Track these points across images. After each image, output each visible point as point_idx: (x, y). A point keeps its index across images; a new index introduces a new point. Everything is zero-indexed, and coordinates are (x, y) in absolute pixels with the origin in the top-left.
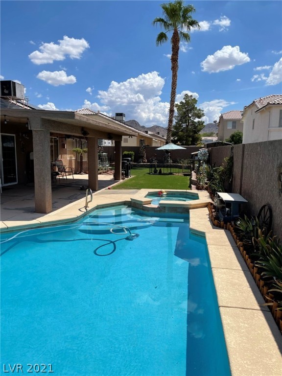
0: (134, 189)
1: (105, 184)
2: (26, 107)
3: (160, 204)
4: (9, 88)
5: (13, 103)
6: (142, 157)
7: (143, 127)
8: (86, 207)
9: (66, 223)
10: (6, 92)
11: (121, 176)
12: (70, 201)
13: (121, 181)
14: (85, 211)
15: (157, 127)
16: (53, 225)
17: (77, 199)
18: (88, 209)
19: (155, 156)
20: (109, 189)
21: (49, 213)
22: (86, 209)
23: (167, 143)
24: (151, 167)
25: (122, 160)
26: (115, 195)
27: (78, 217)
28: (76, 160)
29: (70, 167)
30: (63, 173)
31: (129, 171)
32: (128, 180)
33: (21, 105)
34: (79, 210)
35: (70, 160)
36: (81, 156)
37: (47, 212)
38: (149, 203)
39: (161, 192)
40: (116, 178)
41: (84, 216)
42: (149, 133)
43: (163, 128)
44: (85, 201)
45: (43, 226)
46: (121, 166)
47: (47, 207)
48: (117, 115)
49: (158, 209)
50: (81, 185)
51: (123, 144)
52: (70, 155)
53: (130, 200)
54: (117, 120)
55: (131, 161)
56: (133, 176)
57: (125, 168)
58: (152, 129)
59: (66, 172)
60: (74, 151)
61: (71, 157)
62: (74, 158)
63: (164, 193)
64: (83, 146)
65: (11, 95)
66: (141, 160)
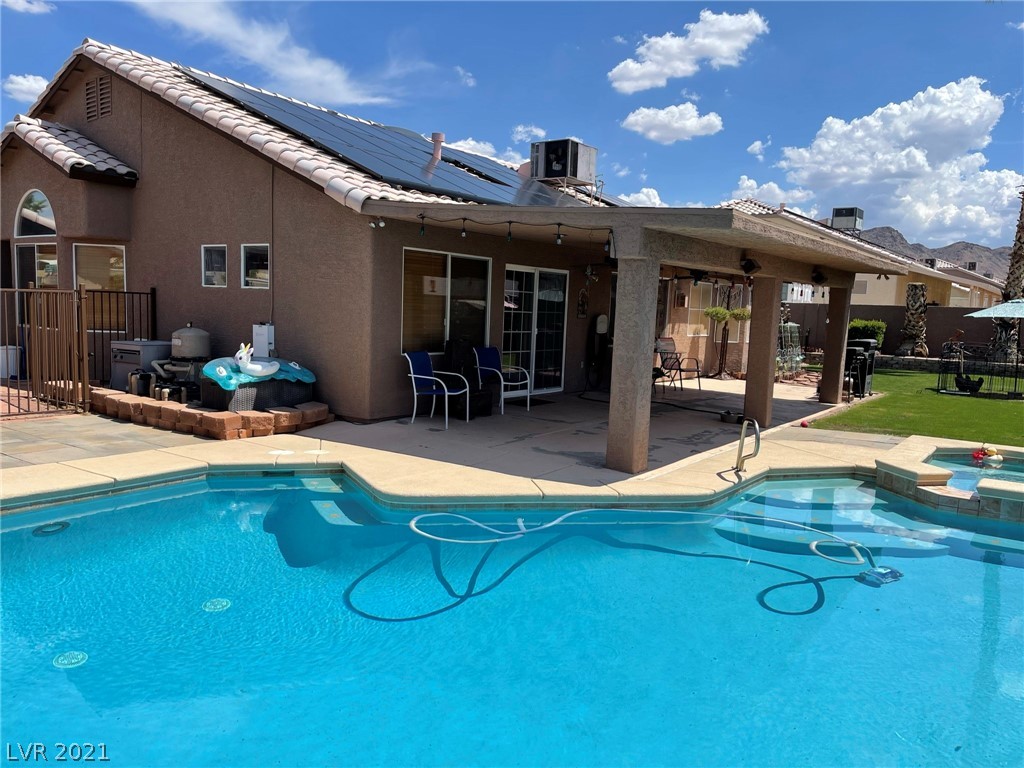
0: (885, 433)
1: (791, 411)
2: (596, 203)
3: (982, 490)
4: (562, 159)
5: (567, 194)
6: (913, 338)
7: (918, 248)
8: (738, 470)
9: (682, 505)
10: (556, 167)
11: (841, 391)
12: (693, 447)
13: (841, 406)
14: (736, 481)
15: (968, 246)
16: (650, 506)
17: (710, 444)
18: (745, 476)
19: (959, 337)
20: (803, 425)
21: (639, 473)
22: (737, 473)
23: (1006, 297)
24: (944, 369)
25: (849, 344)
26: (823, 446)
27: (716, 494)
28: (710, 339)
29: (694, 359)
30: (673, 372)
31: (868, 378)
32: (862, 406)
33: (586, 198)
34: (719, 474)
35: (694, 338)
36: (725, 328)
37: (635, 470)
38: (941, 481)
39: (984, 452)
40: (825, 395)
41: (731, 494)
42: (940, 264)
43: (988, 249)
44: (737, 453)
45: (625, 506)
46: (843, 363)
47: (635, 457)
48: (838, 213)
49: (974, 506)
50: (722, 408)
51: (856, 299)
52: (694, 326)
53: (874, 466)
54: (837, 230)
55: (876, 348)
56: (880, 395)
57: (854, 369)
58: (948, 252)
59: (681, 370)
60: (707, 314)
61: (697, 332)
62: (704, 334)
63: (995, 457)
64: (732, 302)
65: (565, 175)
66: (907, 347)
